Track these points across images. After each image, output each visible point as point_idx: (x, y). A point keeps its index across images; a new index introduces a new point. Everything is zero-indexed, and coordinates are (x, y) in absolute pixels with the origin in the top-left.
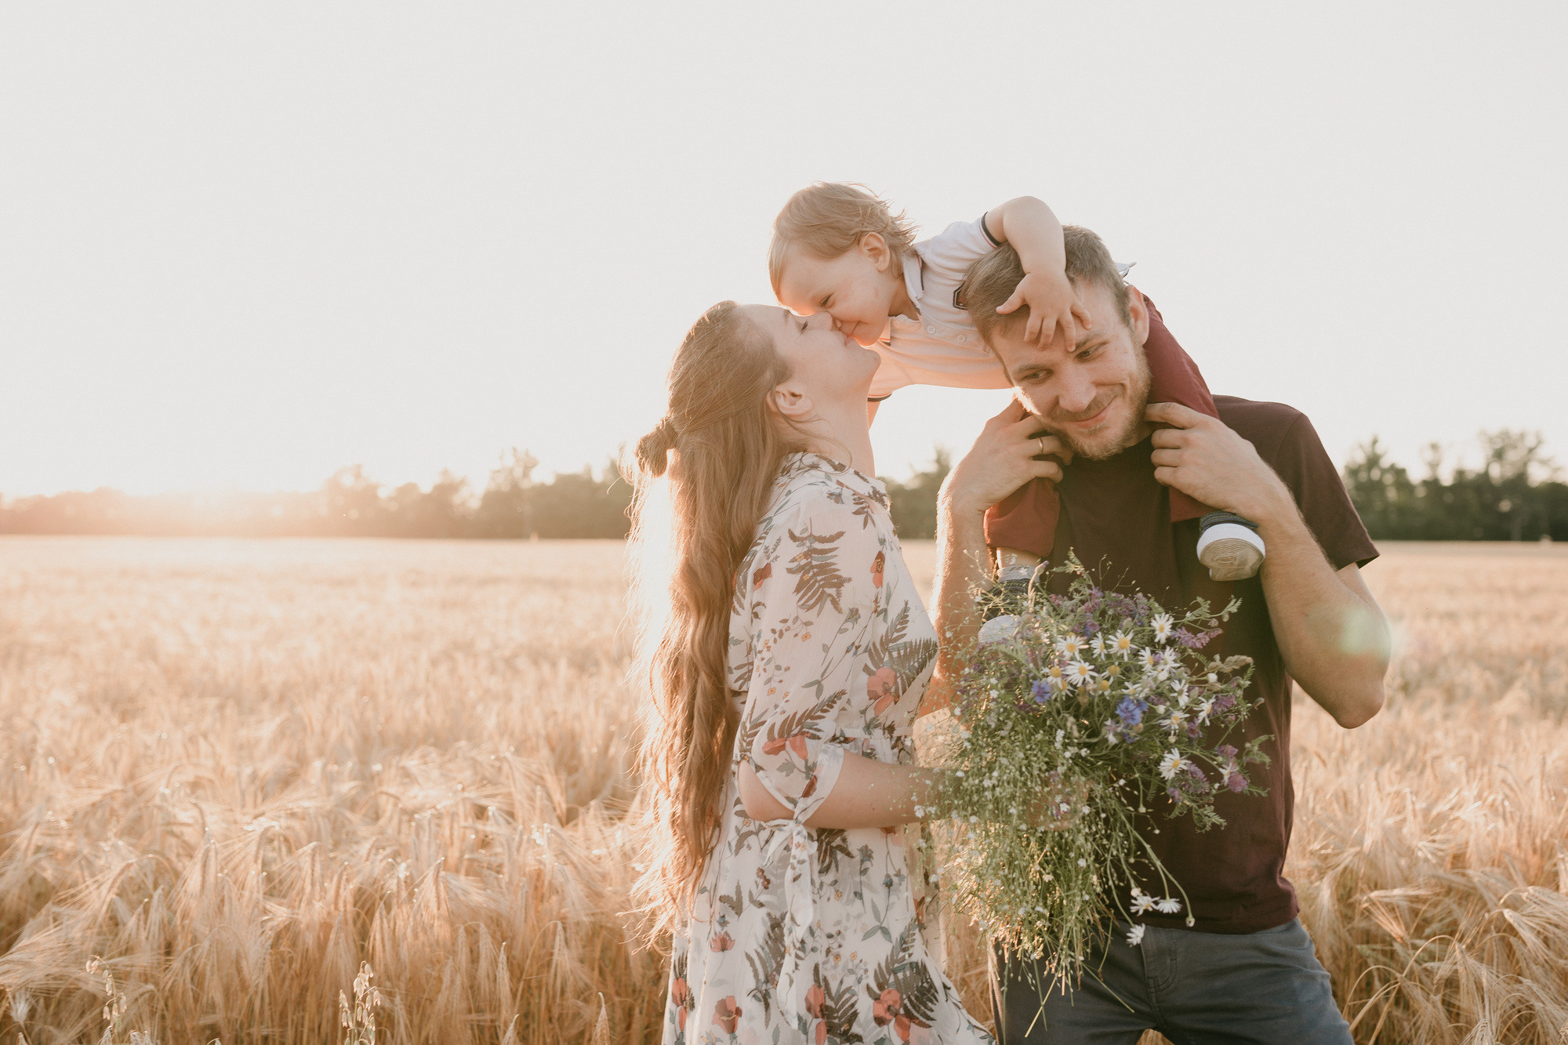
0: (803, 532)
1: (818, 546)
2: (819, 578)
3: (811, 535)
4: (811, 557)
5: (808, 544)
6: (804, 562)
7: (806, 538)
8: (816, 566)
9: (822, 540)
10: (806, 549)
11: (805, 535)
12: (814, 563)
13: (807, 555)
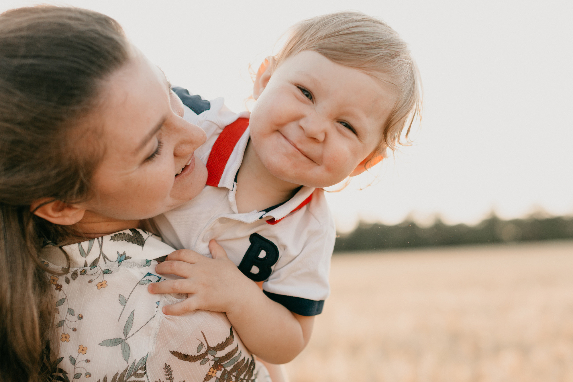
0: (199, 350)
1: (220, 354)
2: (242, 377)
3: (209, 348)
4: (222, 366)
5: (211, 357)
6: (219, 374)
7: (206, 353)
8: (232, 371)
9: (221, 347)
10: (212, 363)
11: (203, 351)
12: (229, 369)
13: (218, 364)
